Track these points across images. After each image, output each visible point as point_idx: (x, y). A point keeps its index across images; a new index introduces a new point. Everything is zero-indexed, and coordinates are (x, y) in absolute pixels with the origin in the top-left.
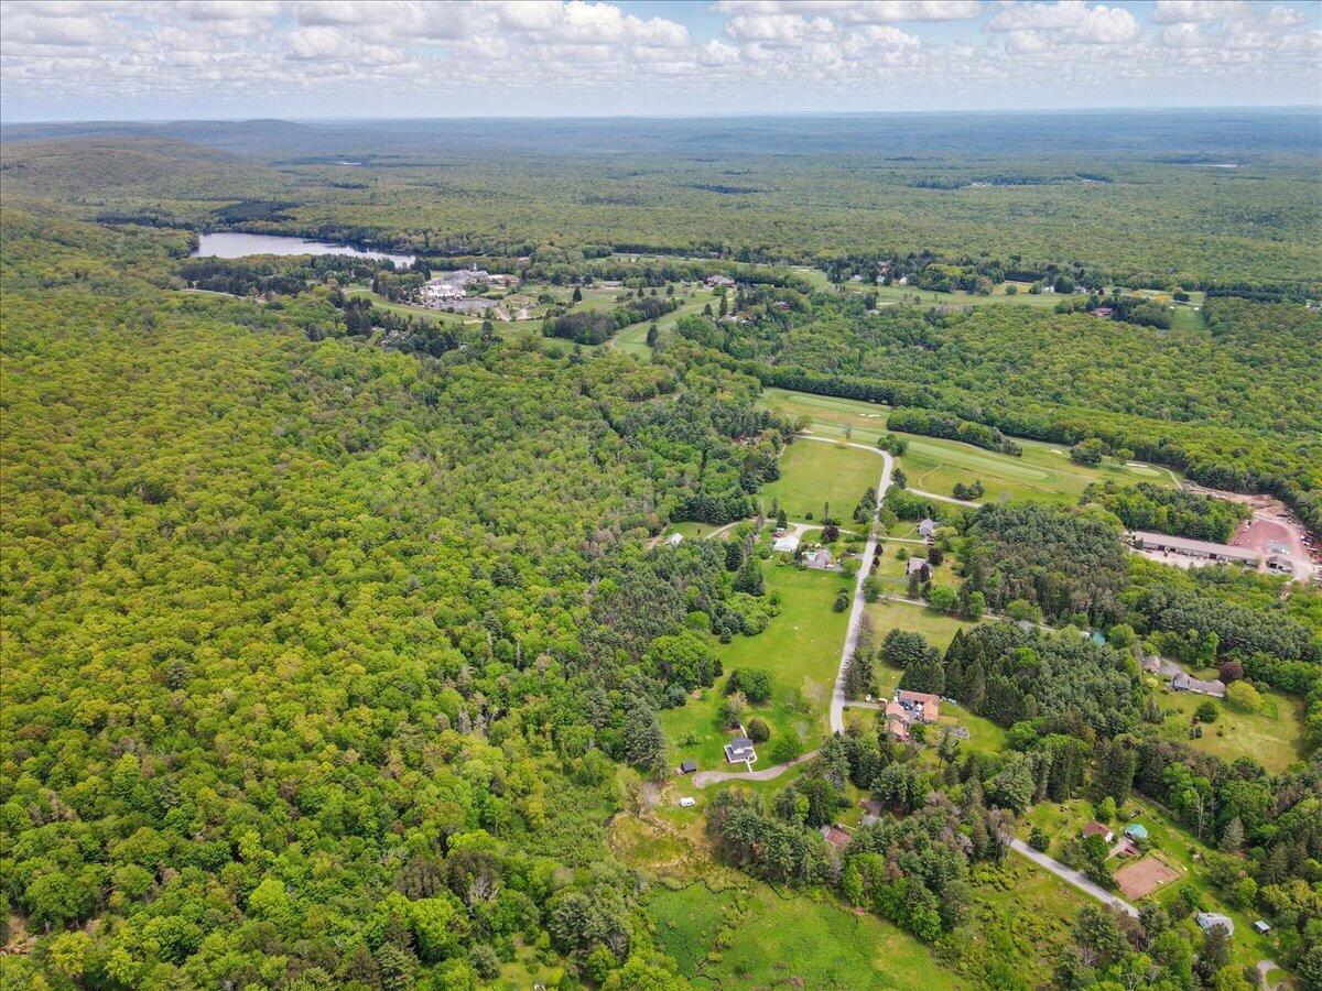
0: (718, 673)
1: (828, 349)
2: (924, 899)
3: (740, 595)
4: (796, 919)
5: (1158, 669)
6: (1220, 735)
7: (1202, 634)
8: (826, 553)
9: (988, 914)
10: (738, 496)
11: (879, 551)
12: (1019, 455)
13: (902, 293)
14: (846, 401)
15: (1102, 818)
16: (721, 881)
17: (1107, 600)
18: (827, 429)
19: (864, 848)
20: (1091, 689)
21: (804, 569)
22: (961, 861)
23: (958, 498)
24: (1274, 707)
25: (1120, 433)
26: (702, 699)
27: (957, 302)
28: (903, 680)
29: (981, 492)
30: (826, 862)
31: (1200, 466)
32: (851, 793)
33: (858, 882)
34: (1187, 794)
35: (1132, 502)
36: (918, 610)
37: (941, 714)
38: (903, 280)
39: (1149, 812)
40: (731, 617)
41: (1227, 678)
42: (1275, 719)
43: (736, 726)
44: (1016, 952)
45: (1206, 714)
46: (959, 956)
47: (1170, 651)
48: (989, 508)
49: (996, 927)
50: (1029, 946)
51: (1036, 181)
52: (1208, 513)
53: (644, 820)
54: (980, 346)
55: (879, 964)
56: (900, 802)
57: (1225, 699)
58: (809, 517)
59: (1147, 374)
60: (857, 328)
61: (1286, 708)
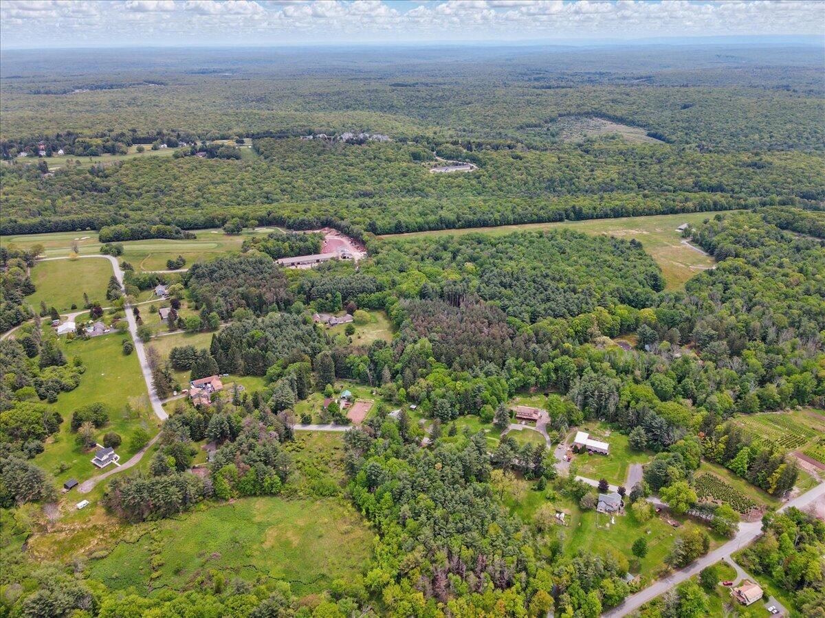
0: (60, 421)
1: (25, 203)
2: (268, 472)
3: (48, 369)
4: (196, 525)
5: (321, 319)
6: (359, 338)
7: (333, 294)
8: (99, 324)
9: (300, 464)
10: (11, 308)
11: (136, 312)
12: (195, 238)
13: (64, 160)
14: (59, 233)
15: (329, 396)
16: (135, 534)
17: (283, 294)
18: (55, 252)
19: (221, 465)
20: (297, 337)
21: (88, 339)
22: (277, 444)
23: (171, 269)
24: (374, 317)
25: (245, 214)
26: (56, 442)
27: (106, 160)
28: (192, 374)
29: (184, 262)
30: (201, 485)
31: (292, 220)
32: (194, 446)
33: (226, 485)
34: (361, 367)
35: (269, 245)
36: (180, 336)
37: (223, 384)
38: (61, 152)
39: (346, 385)
40: (50, 384)
41: (351, 312)
42: (377, 322)
43: (93, 445)
44: (322, 474)
45: (350, 331)
46: (296, 491)
47: (322, 309)
48: (196, 267)
49: (307, 468)
50: (326, 468)
51: (121, 86)
52: (307, 241)
53: (55, 532)
54: (136, 185)
55: (257, 519)
56: (227, 434)
57: (354, 322)
58: (74, 308)
59: (241, 184)
60: (41, 186)
61: (379, 316)
